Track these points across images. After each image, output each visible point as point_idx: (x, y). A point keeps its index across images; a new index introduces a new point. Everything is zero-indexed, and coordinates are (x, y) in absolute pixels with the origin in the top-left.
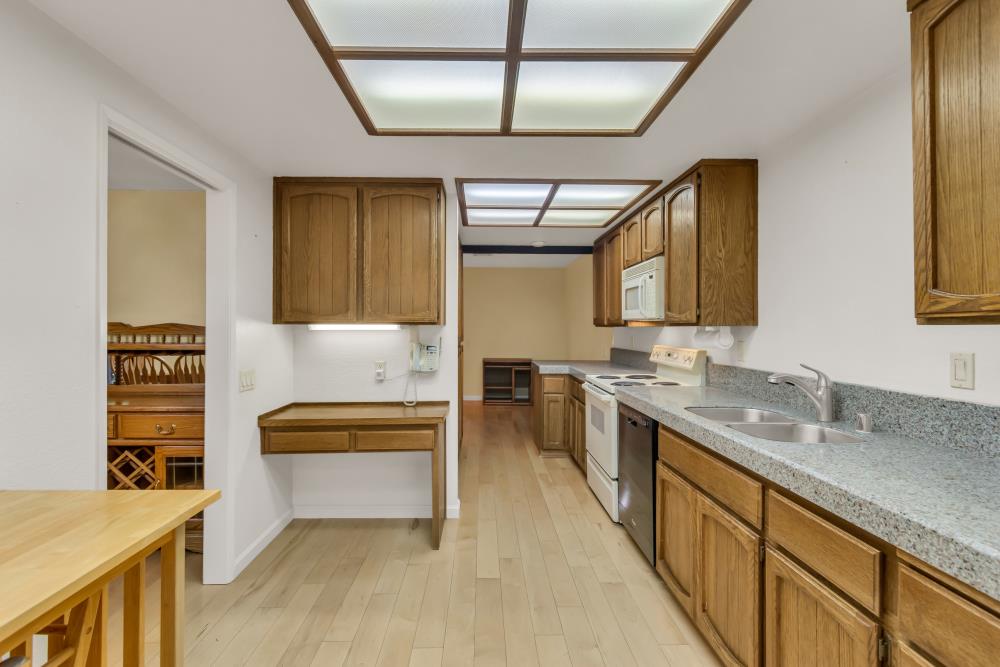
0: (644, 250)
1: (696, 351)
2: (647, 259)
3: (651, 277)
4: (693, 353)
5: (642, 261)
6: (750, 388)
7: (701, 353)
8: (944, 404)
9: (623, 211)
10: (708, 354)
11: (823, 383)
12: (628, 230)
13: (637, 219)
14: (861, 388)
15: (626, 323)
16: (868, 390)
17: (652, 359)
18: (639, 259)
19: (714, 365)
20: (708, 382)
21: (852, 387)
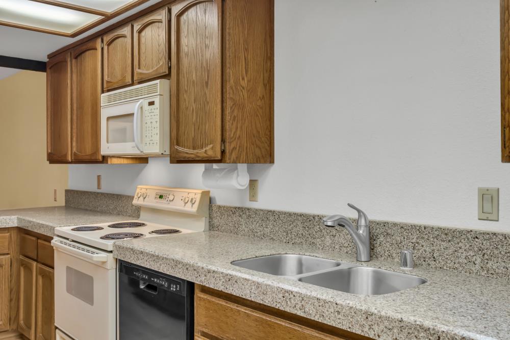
0: (137, 70)
1: (200, 191)
2: (140, 83)
3: (151, 103)
4: (196, 194)
5: (132, 84)
6: (267, 231)
7: (205, 194)
8: (476, 236)
9: (108, 17)
10: (211, 195)
11: (363, 222)
12: (109, 44)
13: (126, 31)
14: (395, 224)
15: (105, 159)
16: (402, 227)
17: (135, 202)
18: (129, 80)
19: (220, 207)
20: (211, 227)
21: (385, 224)
